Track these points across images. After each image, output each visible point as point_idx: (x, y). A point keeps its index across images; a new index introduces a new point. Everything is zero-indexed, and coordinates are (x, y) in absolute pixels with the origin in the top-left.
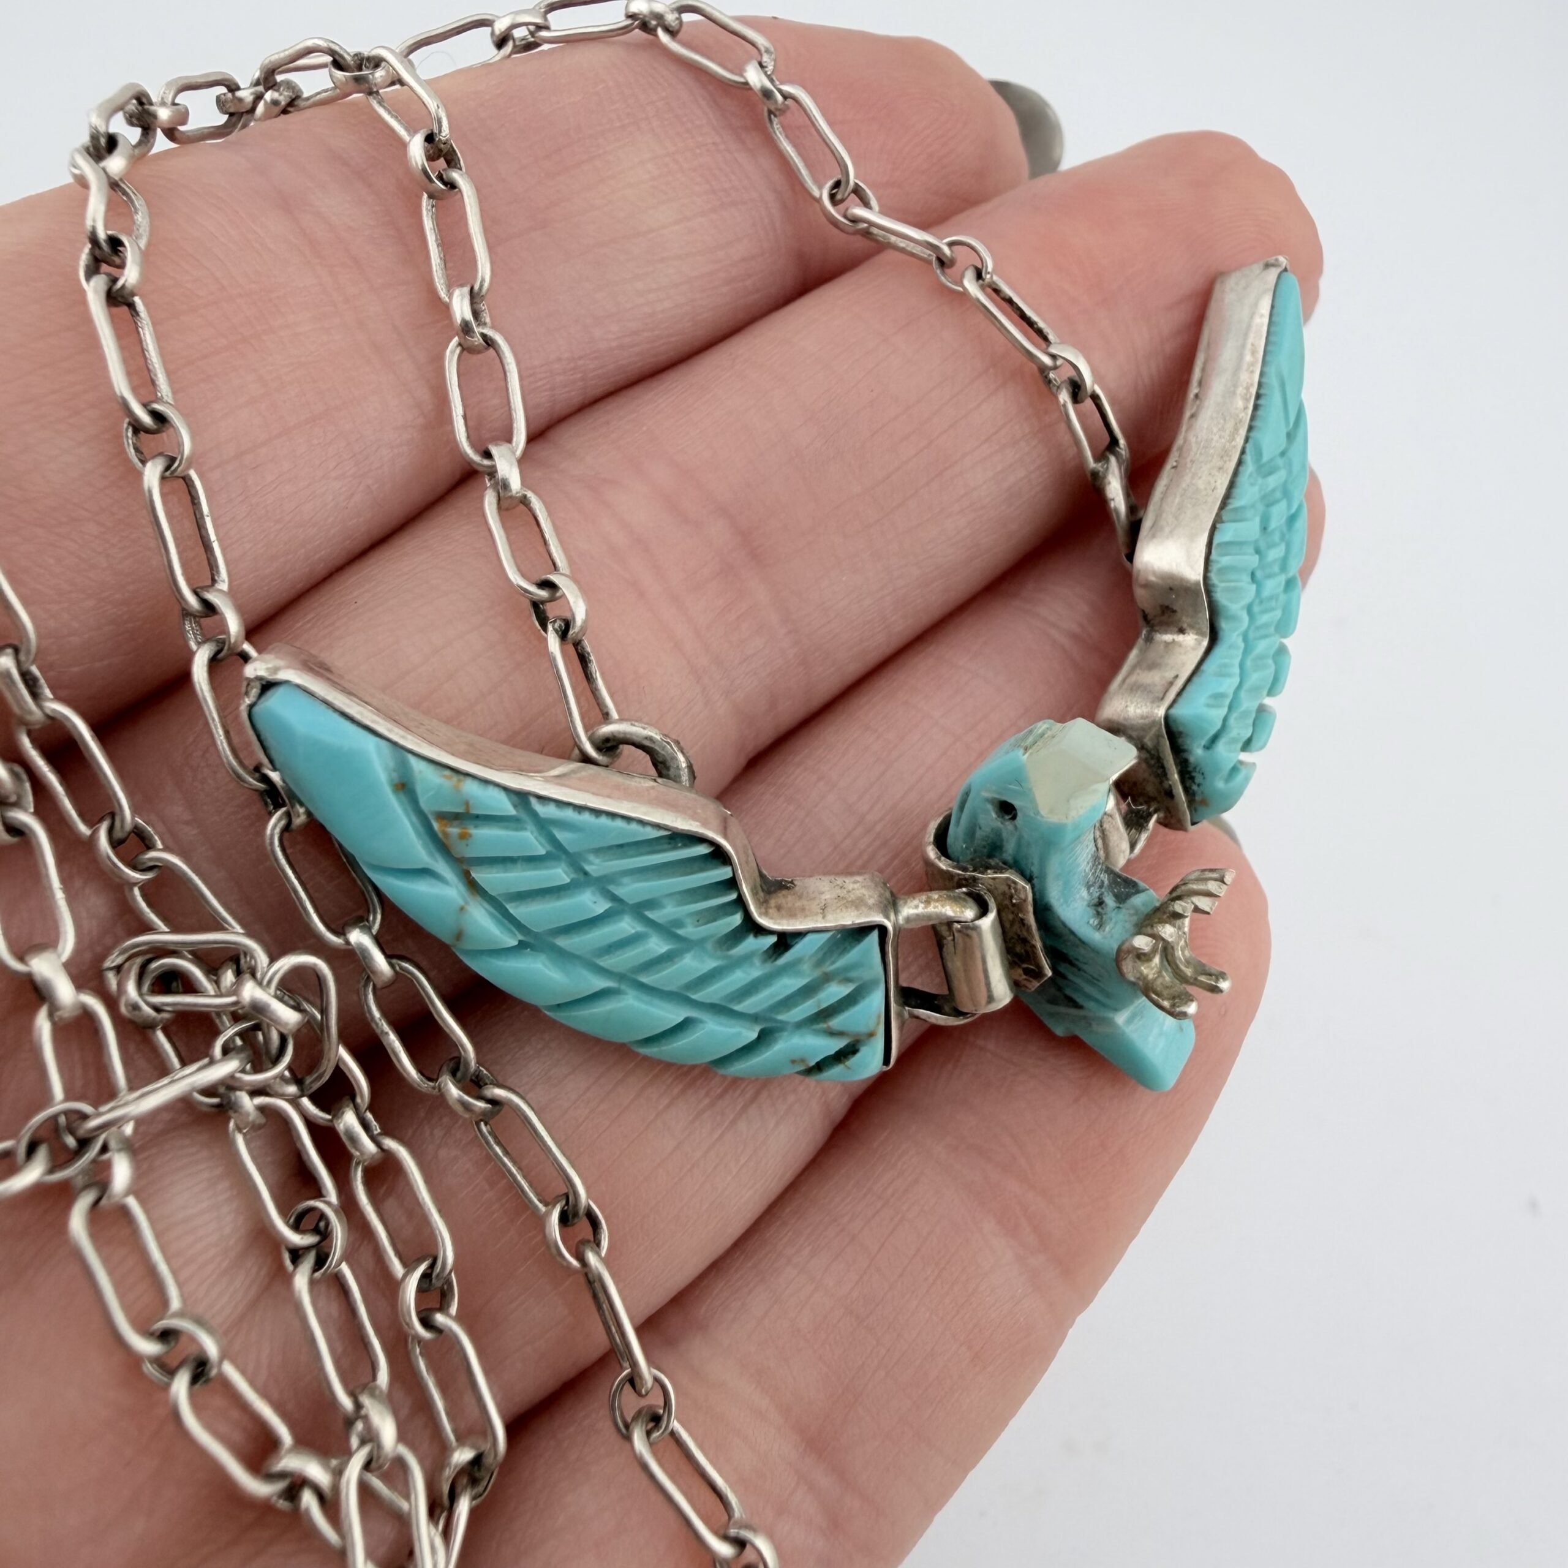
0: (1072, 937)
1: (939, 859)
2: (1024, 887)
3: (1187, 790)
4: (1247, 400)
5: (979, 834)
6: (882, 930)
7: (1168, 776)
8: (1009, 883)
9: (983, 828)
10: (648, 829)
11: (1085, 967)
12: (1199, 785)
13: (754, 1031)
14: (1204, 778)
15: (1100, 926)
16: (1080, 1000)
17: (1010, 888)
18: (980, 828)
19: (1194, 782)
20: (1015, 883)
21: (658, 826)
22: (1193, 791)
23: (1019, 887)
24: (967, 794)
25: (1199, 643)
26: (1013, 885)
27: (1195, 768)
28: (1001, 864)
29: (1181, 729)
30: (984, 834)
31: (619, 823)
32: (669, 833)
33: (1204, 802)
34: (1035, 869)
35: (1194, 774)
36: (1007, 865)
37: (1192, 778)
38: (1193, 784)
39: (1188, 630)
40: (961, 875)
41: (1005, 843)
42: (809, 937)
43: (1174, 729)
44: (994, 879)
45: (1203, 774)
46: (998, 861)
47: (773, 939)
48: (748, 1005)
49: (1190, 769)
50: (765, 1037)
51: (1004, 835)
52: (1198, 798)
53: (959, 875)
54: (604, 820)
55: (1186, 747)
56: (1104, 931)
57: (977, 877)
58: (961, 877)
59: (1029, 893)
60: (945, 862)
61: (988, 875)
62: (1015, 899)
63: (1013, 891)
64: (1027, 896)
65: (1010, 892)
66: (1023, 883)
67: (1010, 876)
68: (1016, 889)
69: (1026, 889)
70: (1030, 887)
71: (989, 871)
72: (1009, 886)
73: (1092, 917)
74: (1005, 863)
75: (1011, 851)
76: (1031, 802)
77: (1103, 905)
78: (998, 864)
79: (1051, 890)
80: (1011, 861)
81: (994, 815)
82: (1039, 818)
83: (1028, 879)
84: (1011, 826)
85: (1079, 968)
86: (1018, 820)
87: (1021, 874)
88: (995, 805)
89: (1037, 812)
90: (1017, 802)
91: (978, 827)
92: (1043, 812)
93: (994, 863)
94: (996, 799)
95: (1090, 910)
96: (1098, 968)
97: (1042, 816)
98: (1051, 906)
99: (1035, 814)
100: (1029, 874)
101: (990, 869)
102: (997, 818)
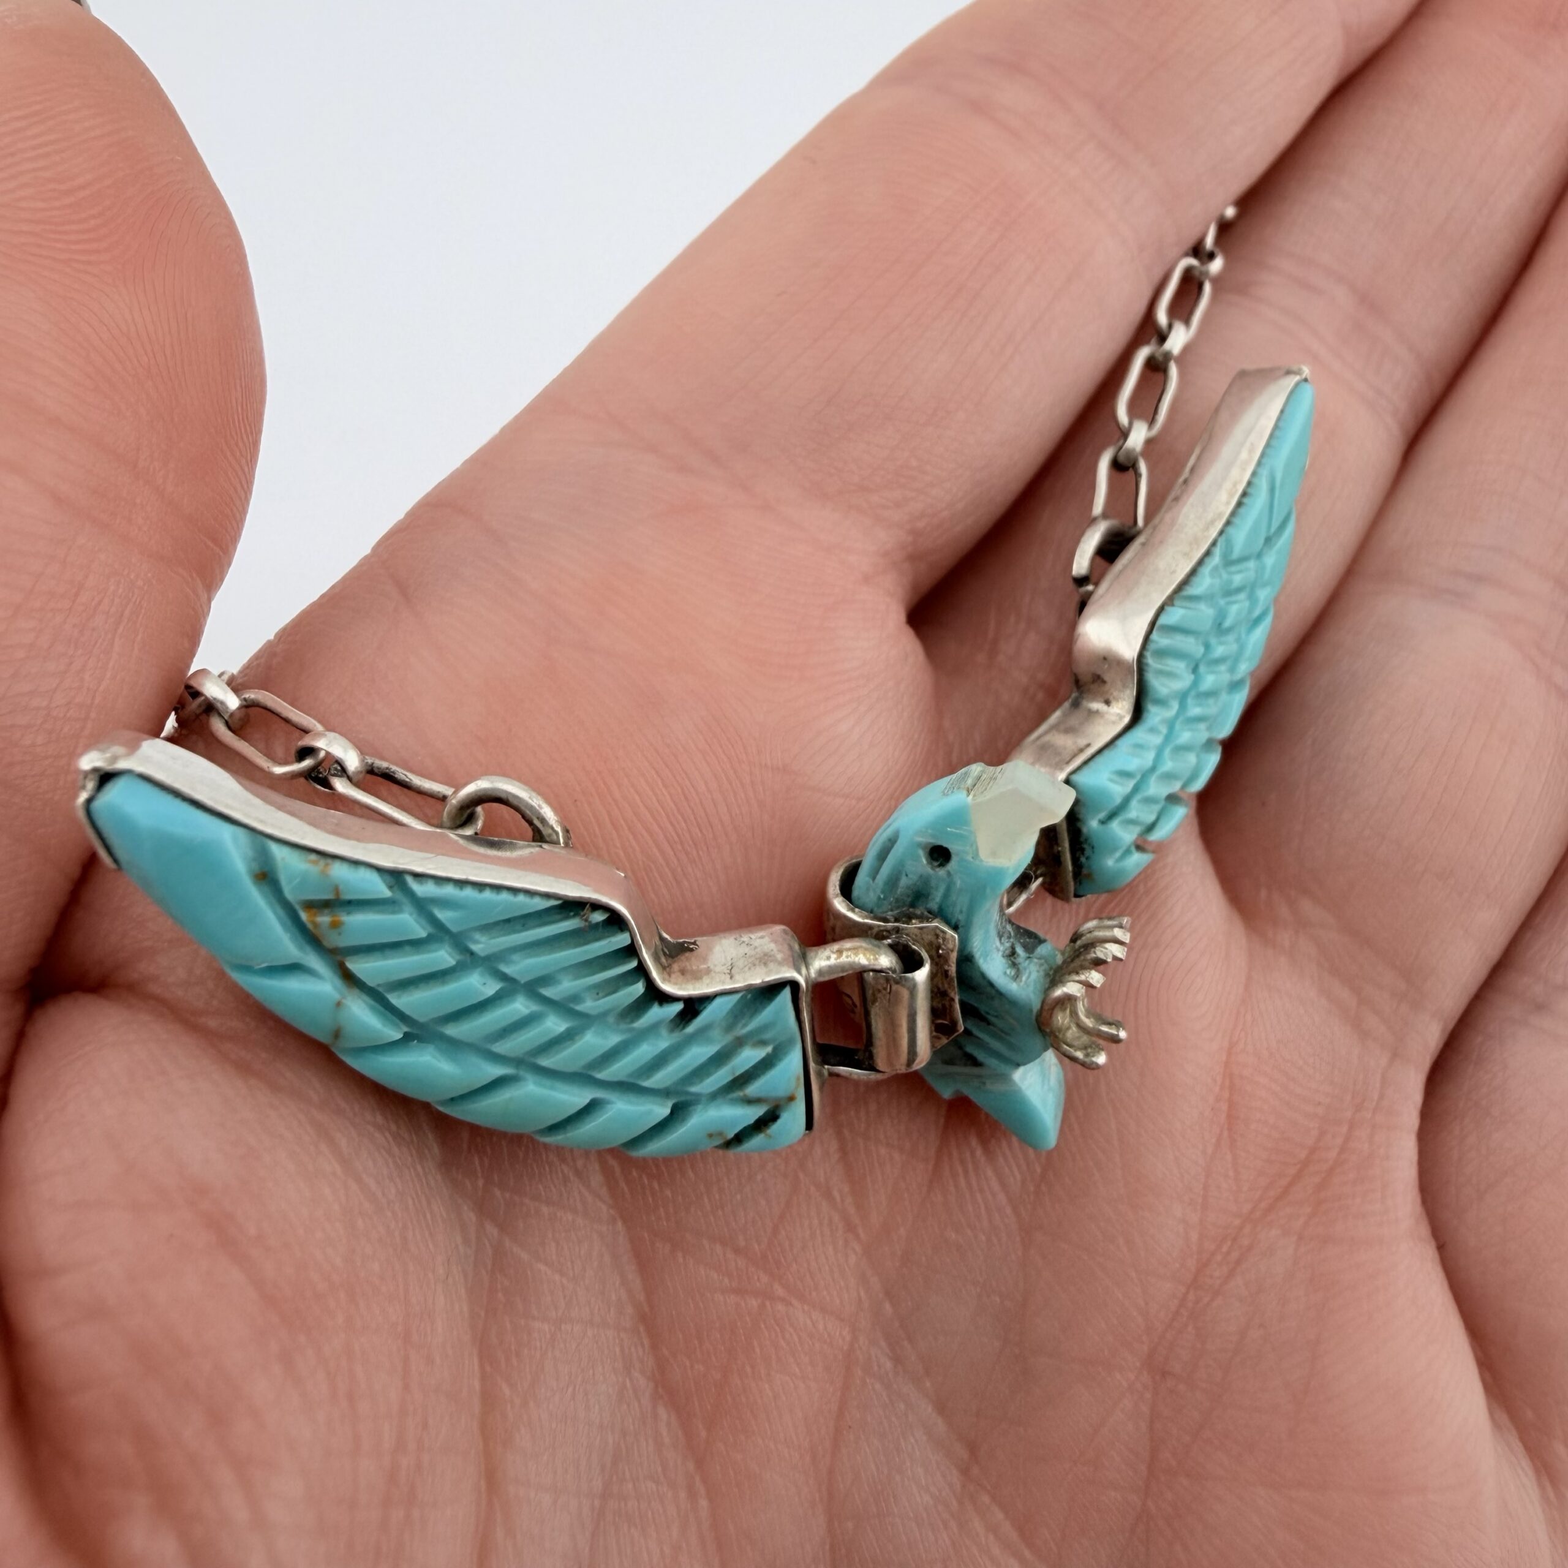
0: (989, 989)
2: (952, 936)
3: (1076, 861)
6: (795, 986)
8: (938, 932)
9: (910, 875)
10: (537, 900)
11: (992, 1019)
12: (1087, 858)
13: (666, 1107)
14: (1093, 853)
15: (1016, 977)
16: (980, 1056)
17: (937, 938)
18: (906, 875)
19: (1083, 854)
20: (944, 932)
21: (547, 896)
22: (1082, 863)
23: (948, 936)
24: (892, 842)
25: (1121, 717)
26: (941, 935)
27: (1086, 840)
28: (925, 914)
29: (1079, 797)
30: (911, 882)
31: (505, 896)
32: (560, 902)
33: (1089, 878)
34: (962, 917)
35: (1084, 846)
36: (933, 915)
38: (1082, 856)
39: (1113, 703)
40: (882, 926)
41: (932, 890)
42: (718, 1000)
44: (920, 928)
45: (1093, 847)
46: (922, 910)
47: (679, 1006)
48: (657, 1080)
49: (1082, 840)
50: (678, 1113)
52: (1085, 872)
53: (879, 926)
55: (1081, 816)
56: (1021, 981)
57: (901, 927)
58: (882, 929)
59: (955, 942)
60: (860, 914)
61: (912, 925)
62: (943, 950)
63: (941, 941)
64: (955, 945)
65: (938, 942)
66: (950, 932)
67: (937, 924)
68: (944, 939)
69: (955, 939)
70: (956, 936)
71: (914, 921)
72: (937, 936)
73: (1008, 968)
74: (930, 912)
75: (938, 899)
76: (972, 845)
77: (1016, 956)
78: (922, 913)
79: (974, 940)
80: (936, 910)
81: (924, 861)
82: (977, 862)
83: (955, 928)
84: (942, 872)
85: (989, 1023)
86: (953, 865)
87: (948, 922)
88: (928, 850)
89: (976, 855)
90: (952, 847)
91: (904, 874)
92: (983, 854)
93: (918, 912)
94: (930, 843)
95: (1004, 961)
96: (1011, 1021)
97: (981, 861)
98: (973, 957)
99: (973, 858)
100: (956, 923)
101: (914, 919)
102: (928, 863)
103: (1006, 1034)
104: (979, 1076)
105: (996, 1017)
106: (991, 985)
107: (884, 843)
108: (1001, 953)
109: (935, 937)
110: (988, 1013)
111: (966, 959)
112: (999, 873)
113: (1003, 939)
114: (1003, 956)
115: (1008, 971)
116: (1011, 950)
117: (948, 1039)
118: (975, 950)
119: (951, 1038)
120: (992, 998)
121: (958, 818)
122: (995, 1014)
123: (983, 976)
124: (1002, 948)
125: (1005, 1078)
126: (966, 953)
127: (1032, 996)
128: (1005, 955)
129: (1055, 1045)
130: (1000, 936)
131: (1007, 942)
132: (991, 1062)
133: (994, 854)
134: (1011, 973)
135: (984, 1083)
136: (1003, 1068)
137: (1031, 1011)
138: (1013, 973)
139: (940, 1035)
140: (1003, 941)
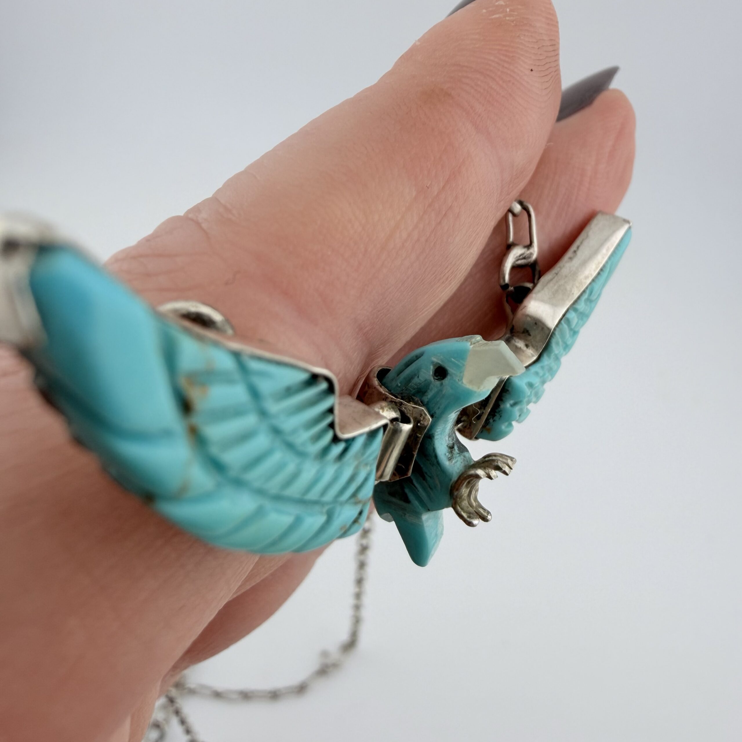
0: (434, 458)
1: (381, 387)
2: (429, 419)
3: (487, 419)
4: (597, 268)
5: (416, 380)
7: (486, 408)
8: (422, 413)
9: (420, 378)
11: (428, 479)
12: (494, 421)
14: (499, 419)
15: (450, 459)
16: (411, 497)
17: (421, 416)
18: (418, 377)
19: (493, 418)
20: (426, 415)
22: (489, 422)
23: (426, 418)
24: (418, 357)
25: (533, 356)
26: (424, 415)
27: (499, 411)
28: (420, 402)
29: (510, 389)
30: (419, 381)
33: (489, 431)
34: (438, 412)
35: (496, 414)
36: (423, 404)
37: (494, 416)
38: (492, 419)
39: (531, 347)
40: (393, 399)
41: (429, 391)
43: (506, 388)
44: (414, 408)
45: (501, 416)
46: (419, 400)
49: (497, 411)
51: (432, 386)
52: (488, 427)
53: (392, 398)
55: (504, 399)
56: (452, 462)
57: (403, 403)
58: (393, 400)
59: (429, 423)
60: (384, 389)
61: (410, 404)
62: (421, 424)
63: (422, 419)
64: (428, 424)
65: (420, 419)
66: (429, 416)
67: (423, 409)
68: (424, 418)
69: (429, 421)
70: (431, 420)
71: (411, 403)
72: (421, 415)
73: (448, 453)
74: (422, 402)
75: (429, 396)
76: (461, 372)
77: (453, 449)
78: (418, 401)
79: (438, 427)
80: (425, 403)
81: (431, 373)
82: (460, 383)
83: (432, 416)
84: (438, 383)
85: (424, 479)
86: (446, 381)
87: (429, 412)
88: (436, 367)
89: (461, 379)
90: (451, 370)
91: (417, 376)
92: (465, 381)
93: (416, 399)
94: (439, 364)
95: (447, 449)
96: (437, 482)
97: (463, 383)
98: (433, 437)
99: (458, 380)
100: (433, 414)
101: (412, 402)
102: (432, 375)
103: (431, 489)
104: (404, 509)
105: (430, 477)
106: (436, 456)
107: (413, 357)
108: (446, 444)
109: (420, 416)
110: (426, 473)
111: (429, 437)
112: (469, 394)
113: (450, 438)
114: (447, 446)
115: (447, 454)
116: (452, 445)
117: (400, 478)
118: (436, 434)
119: (401, 478)
120: (433, 465)
121: (461, 355)
122: (430, 475)
123: (434, 450)
124: (448, 442)
125: (418, 515)
126: (431, 433)
127: (454, 473)
128: (449, 446)
129: (454, 506)
130: (449, 437)
131: (451, 441)
132: (415, 503)
133: (471, 382)
134: (448, 455)
135: (405, 514)
136: (420, 508)
137: (451, 480)
138: (449, 456)
139: (397, 474)
140: (449, 439)
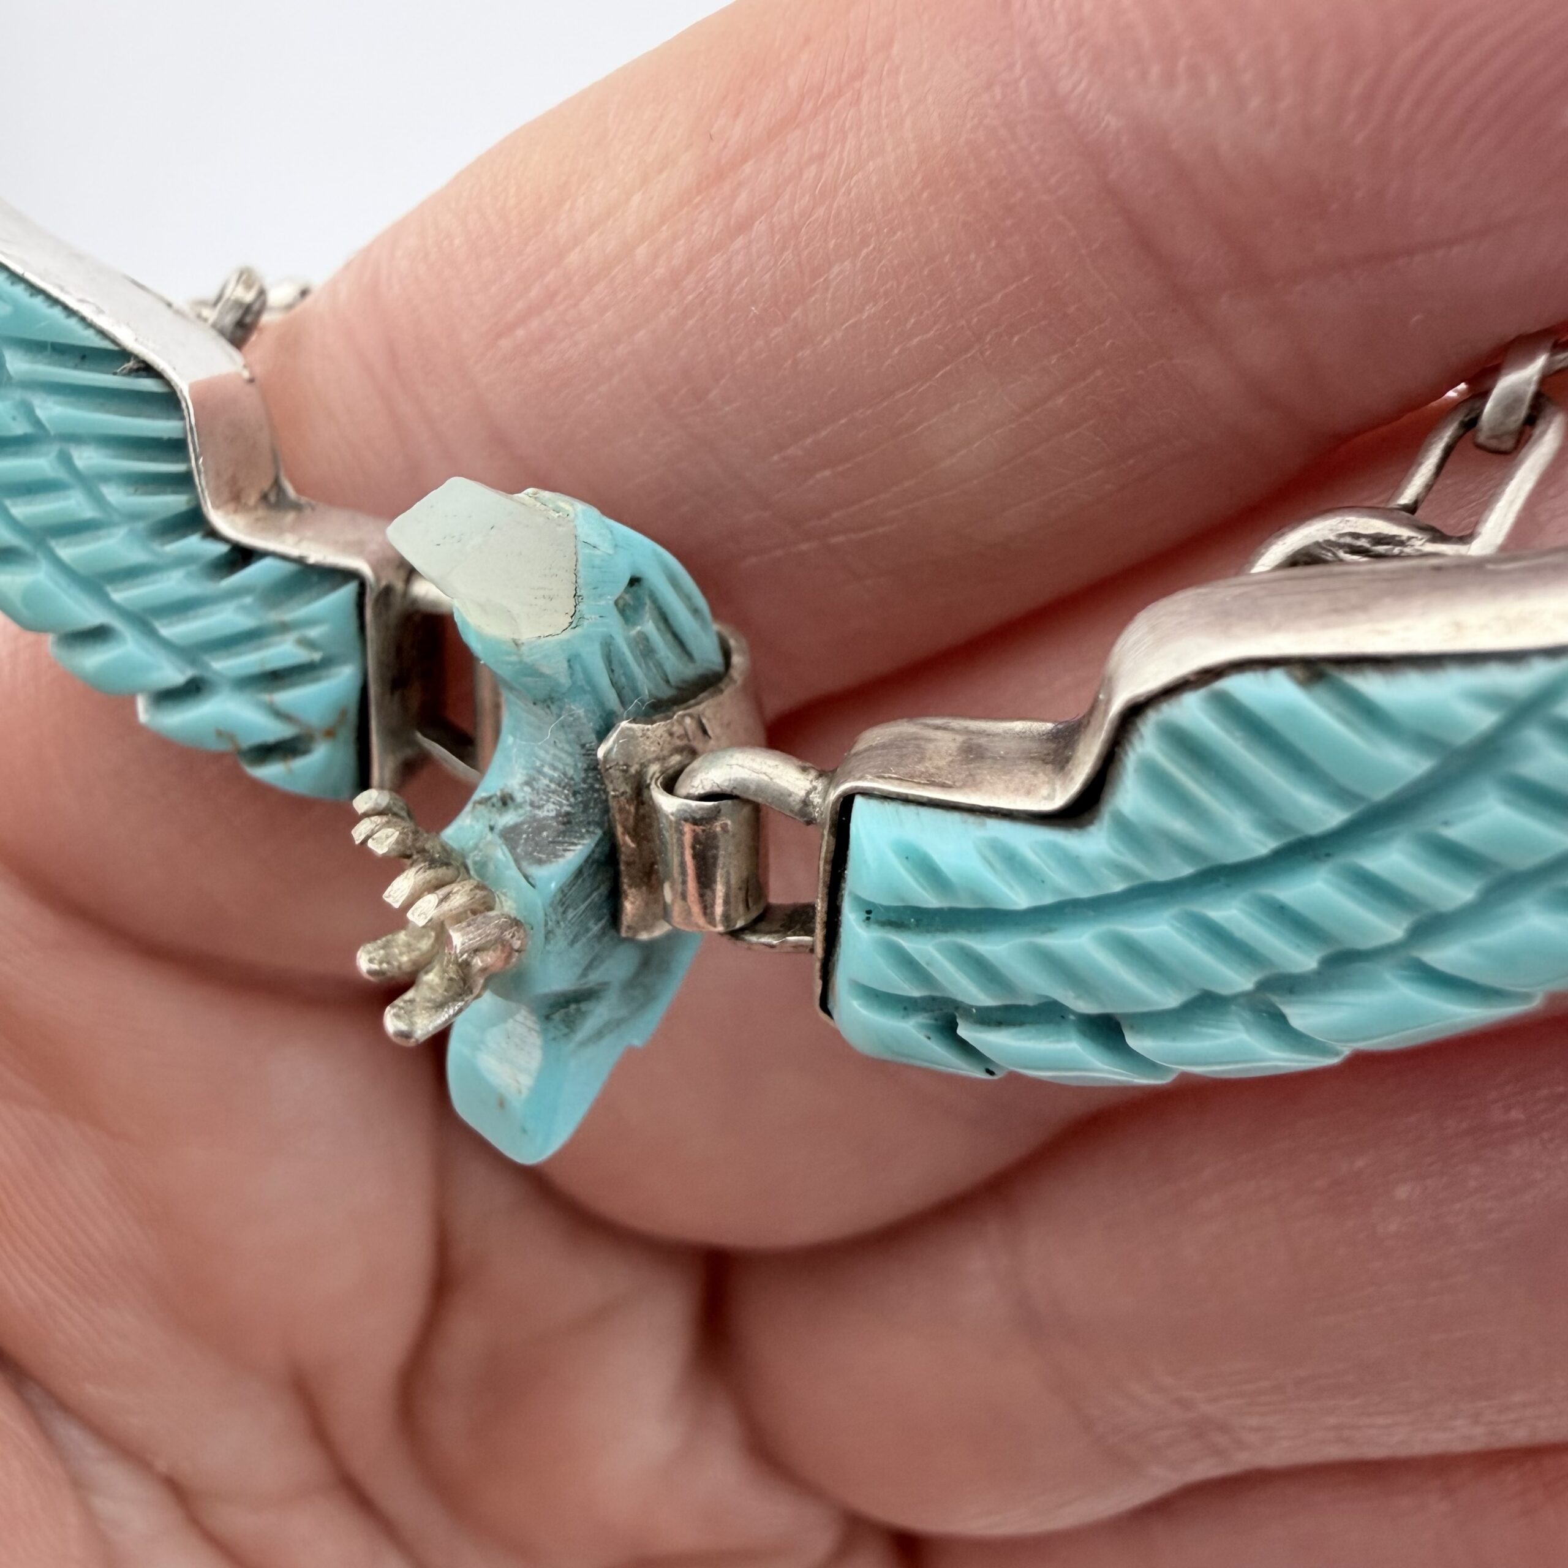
6: (362, 585)
10: (90, 333)
13: (182, 672)
21: (102, 333)
31: (57, 312)
32: (116, 348)
42: (267, 562)
47: (222, 549)
48: (174, 630)
50: (193, 689)
54: (38, 302)
